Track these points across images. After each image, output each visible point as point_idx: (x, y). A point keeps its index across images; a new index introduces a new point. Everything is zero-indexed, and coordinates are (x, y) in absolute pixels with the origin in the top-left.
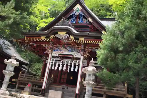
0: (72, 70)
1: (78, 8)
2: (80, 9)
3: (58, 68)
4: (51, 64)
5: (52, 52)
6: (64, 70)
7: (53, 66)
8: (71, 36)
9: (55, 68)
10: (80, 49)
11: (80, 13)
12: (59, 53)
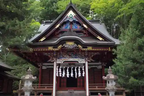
0: (80, 75)
1: (71, 14)
2: (74, 16)
3: (66, 75)
4: (57, 71)
5: (56, 60)
6: (71, 76)
7: (60, 74)
8: (79, 45)
9: (62, 75)
10: (83, 55)
11: (75, 19)
12: (64, 61)
